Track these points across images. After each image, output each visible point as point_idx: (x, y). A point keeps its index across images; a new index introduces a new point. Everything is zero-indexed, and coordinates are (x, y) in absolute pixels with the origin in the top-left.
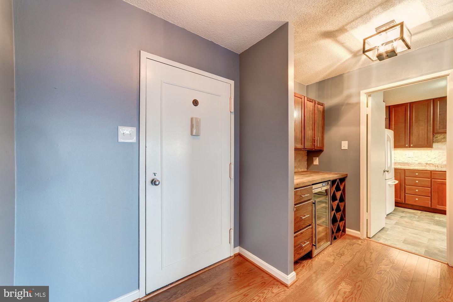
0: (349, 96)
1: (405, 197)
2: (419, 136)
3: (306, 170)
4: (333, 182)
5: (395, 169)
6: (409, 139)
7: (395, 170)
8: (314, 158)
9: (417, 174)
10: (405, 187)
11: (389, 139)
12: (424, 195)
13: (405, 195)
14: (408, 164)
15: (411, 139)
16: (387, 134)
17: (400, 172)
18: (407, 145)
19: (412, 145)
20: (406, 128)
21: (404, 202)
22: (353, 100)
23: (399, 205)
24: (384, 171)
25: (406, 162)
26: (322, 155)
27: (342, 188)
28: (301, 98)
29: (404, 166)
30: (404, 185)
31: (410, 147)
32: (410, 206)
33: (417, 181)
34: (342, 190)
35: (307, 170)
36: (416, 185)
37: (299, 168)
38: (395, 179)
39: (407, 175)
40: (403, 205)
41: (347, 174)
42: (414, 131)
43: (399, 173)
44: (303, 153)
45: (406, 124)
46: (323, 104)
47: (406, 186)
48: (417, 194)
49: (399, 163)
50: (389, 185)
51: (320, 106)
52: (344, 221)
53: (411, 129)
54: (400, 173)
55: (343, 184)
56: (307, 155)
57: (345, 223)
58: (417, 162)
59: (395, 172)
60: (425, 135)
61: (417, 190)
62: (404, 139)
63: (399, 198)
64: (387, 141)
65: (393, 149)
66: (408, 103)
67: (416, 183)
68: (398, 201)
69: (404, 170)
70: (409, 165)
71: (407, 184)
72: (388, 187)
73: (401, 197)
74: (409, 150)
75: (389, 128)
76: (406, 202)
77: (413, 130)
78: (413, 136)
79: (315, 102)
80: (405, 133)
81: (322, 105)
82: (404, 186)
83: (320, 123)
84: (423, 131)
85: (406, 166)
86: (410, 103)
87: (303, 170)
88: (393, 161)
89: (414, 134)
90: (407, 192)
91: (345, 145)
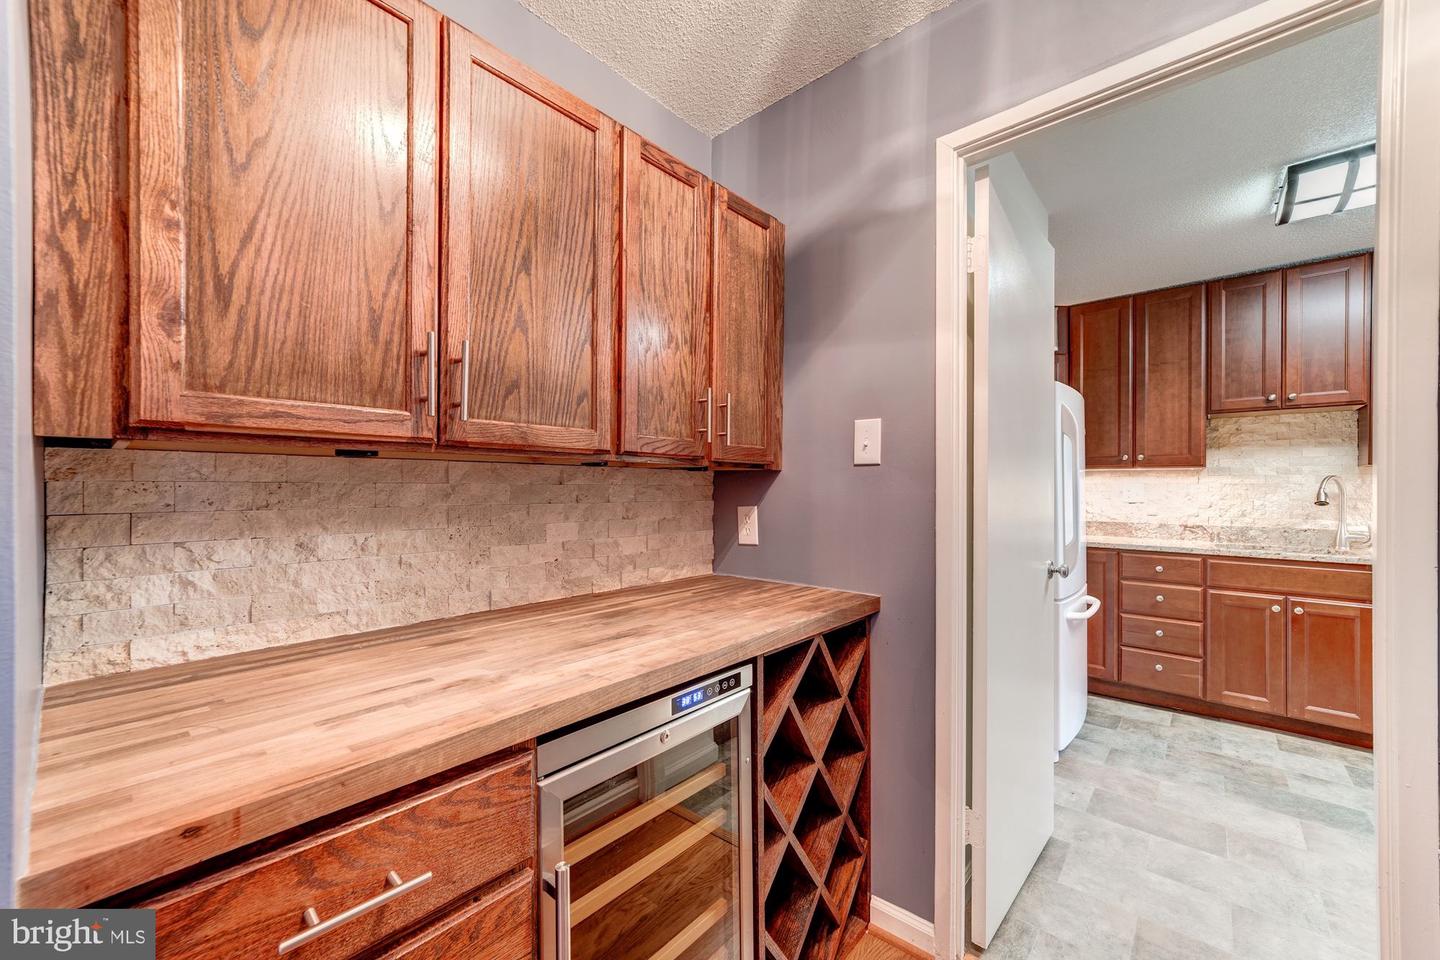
0: (890, 174)
1: (1120, 655)
2: (1162, 420)
3: (708, 571)
4: (775, 665)
5: (1088, 548)
6: (1130, 435)
7: (1087, 553)
8: (739, 508)
9: (1159, 568)
10: (1120, 618)
11: (1067, 429)
12: (1181, 649)
13: (1120, 651)
14: (1126, 528)
15: (1138, 433)
16: (1063, 406)
17: (1104, 560)
18: (1125, 457)
19: (1141, 457)
20: (1123, 389)
21: (1116, 678)
22: (907, 194)
23: (1102, 688)
24: (1051, 573)
25: (1121, 519)
26: (776, 491)
27: (844, 678)
28: (593, 129)
29: (1115, 535)
30: (1116, 610)
31: (1134, 463)
32: (1136, 695)
33: (1160, 598)
34: (845, 693)
35: (714, 570)
36: (1154, 611)
37: (662, 564)
38: (1090, 592)
39: (1127, 571)
40: (1114, 690)
41: (877, 601)
42: (1146, 401)
43: (1101, 567)
44: (689, 483)
45: (1123, 378)
46: (768, 217)
47: (1123, 615)
48: (1159, 646)
49: (1102, 526)
50: (1070, 622)
51: (747, 223)
52: (859, 862)
53: (1138, 397)
54: (1104, 564)
55: (857, 655)
56: (714, 497)
57: (866, 869)
58: (1155, 522)
59: (1088, 562)
60: (1181, 418)
61: (1159, 633)
62: (1114, 433)
63: (1101, 660)
64: (1063, 434)
65: (1081, 471)
66: (1130, 296)
67: (1158, 602)
68: (1098, 676)
69: (1119, 553)
70: (1130, 533)
71: (1129, 608)
72: (1063, 628)
73: (1108, 661)
74: (1130, 474)
75: (1069, 383)
76: (1124, 679)
77: (1143, 398)
78: (1146, 421)
79: (713, 189)
80: (1119, 411)
81: (762, 221)
82: (1116, 616)
83: (754, 319)
84: (1177, 405)
85: (1122, 535)
86: (1135, 297)
87: (685, 573)
88: (1082, 519)
89: (1146, 415)
90: (1126, 639)
91: (869, 440)
